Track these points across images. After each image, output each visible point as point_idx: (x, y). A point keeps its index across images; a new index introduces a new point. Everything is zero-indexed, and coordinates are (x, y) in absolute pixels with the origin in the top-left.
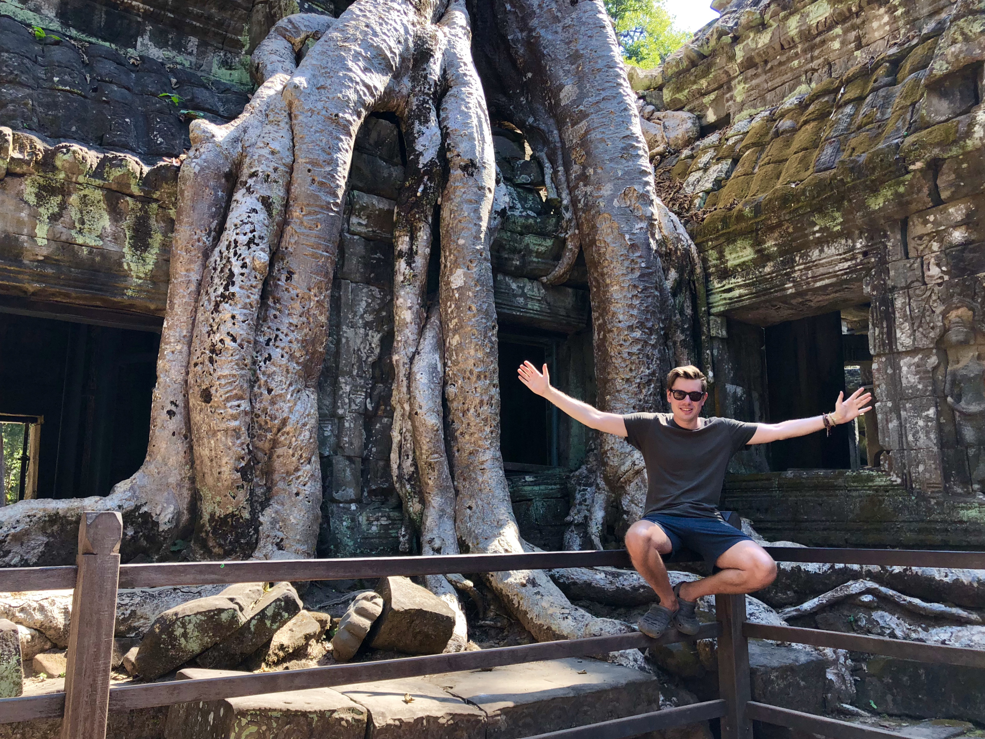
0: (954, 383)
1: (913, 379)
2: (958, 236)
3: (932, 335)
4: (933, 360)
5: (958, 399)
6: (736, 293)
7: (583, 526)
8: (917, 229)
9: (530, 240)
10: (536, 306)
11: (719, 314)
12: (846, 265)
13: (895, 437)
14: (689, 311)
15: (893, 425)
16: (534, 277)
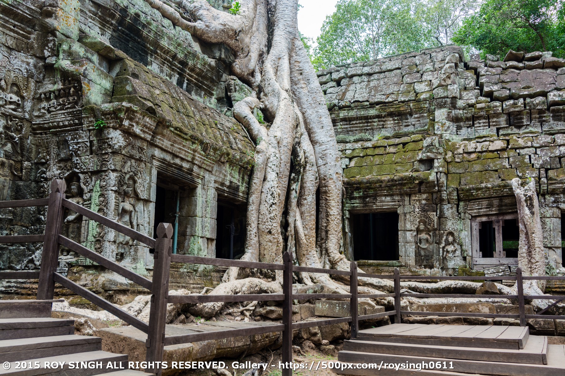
0: (420, 240)
1: (410, 238)
2: (424, 202)
3: (416, 226)
4: (415, 233)
5: (420, 244)
6: (356, 205)
8: (413, 198)
11: (349, 210)
12: (393, 203)
13: (404, 253)
15: (403, 250)
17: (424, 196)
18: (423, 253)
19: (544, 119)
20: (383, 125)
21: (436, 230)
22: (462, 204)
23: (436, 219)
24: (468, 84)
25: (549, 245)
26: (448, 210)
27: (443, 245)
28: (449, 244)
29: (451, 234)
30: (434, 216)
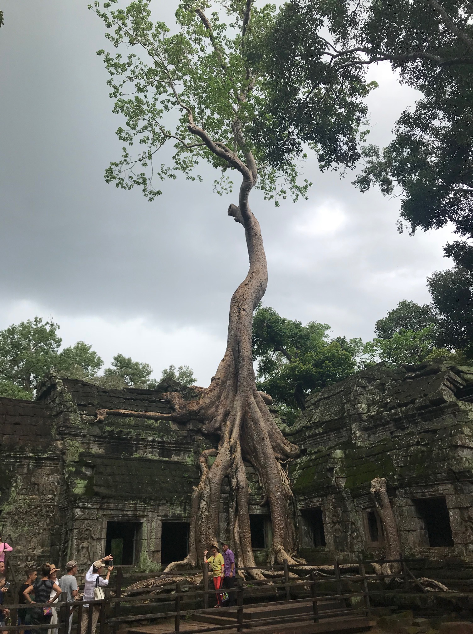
0: (335, 530)
1: (330, 529)
2: (334, 500)
3: (332, 520)
4: (332, 525)
5: (336, 533)
6: (302, 505)
7: (270, 562)
9: (256, 497)
10: (258, 511)
11: (299, 510)
12: (319, 503)
13: (328, 540)
14: (293, 509)
15: (327, 538)
16: (258, 504)
17: (333, 496)
18: (337, 540)
19: (417, 421)
20: (329, 438)
21: (342, 521)
22: (355, 500)
23: (340, 513)
24: (375, 399)
25: (407, 529)
26: (349, 506)
27: (350, 533)
28: (354, 532)
29: (353, 523)
30: (339, 510)
